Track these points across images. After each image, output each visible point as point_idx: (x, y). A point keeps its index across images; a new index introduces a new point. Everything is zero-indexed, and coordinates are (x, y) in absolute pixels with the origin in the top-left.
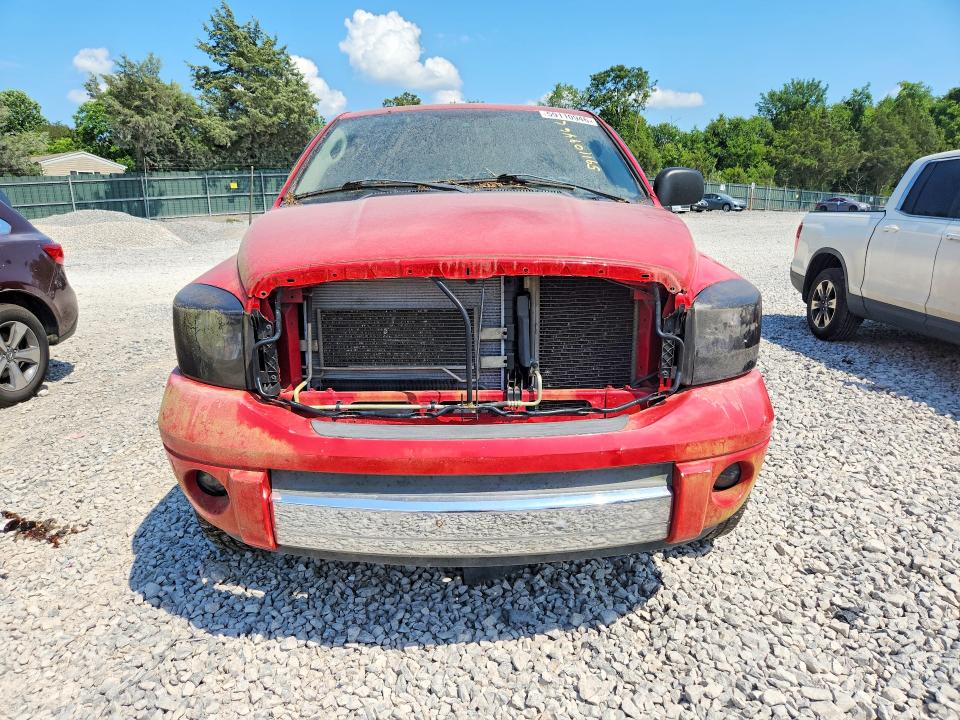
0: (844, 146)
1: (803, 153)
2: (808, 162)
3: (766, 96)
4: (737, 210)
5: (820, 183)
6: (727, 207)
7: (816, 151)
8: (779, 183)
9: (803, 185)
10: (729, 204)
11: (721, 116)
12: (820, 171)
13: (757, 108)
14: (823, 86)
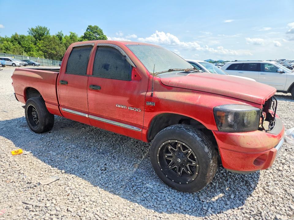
0: (62, 48)
1: (51, 49)
2: (53, 52)
3: (30, 29)
4: (37, 66)
5: (57, 58)
6: (34, 65)
7: (55, 49)
8: (46, 57)
9: (52, 58)
10: (34, 64)
11: (16, 33)
12: (56, 55)
13: (28, 33)
14: (48, 29)
